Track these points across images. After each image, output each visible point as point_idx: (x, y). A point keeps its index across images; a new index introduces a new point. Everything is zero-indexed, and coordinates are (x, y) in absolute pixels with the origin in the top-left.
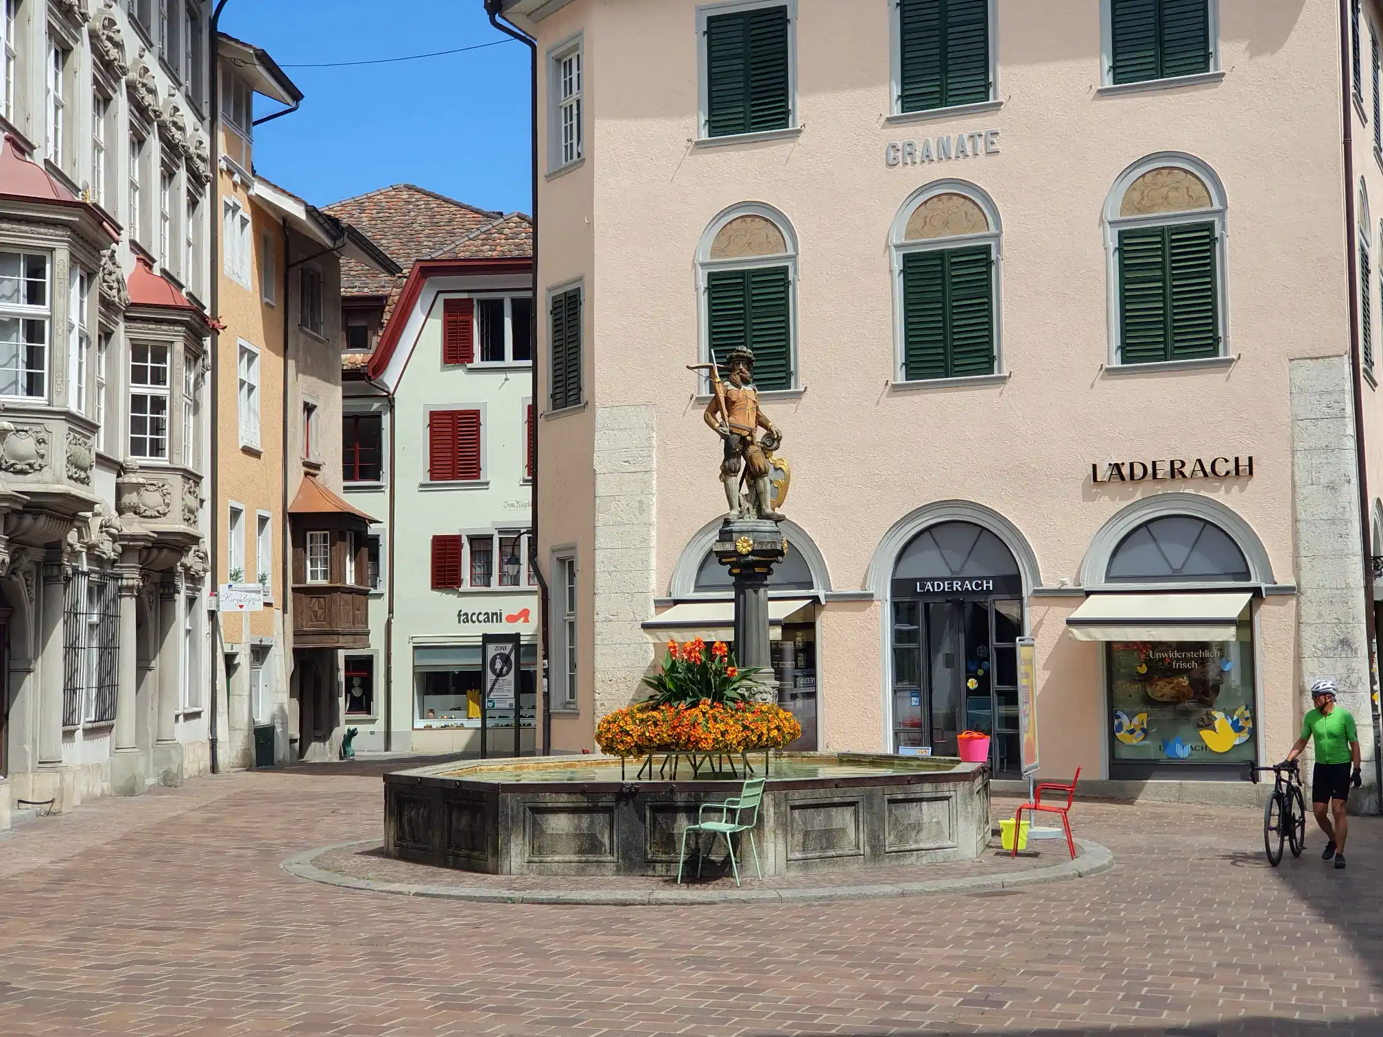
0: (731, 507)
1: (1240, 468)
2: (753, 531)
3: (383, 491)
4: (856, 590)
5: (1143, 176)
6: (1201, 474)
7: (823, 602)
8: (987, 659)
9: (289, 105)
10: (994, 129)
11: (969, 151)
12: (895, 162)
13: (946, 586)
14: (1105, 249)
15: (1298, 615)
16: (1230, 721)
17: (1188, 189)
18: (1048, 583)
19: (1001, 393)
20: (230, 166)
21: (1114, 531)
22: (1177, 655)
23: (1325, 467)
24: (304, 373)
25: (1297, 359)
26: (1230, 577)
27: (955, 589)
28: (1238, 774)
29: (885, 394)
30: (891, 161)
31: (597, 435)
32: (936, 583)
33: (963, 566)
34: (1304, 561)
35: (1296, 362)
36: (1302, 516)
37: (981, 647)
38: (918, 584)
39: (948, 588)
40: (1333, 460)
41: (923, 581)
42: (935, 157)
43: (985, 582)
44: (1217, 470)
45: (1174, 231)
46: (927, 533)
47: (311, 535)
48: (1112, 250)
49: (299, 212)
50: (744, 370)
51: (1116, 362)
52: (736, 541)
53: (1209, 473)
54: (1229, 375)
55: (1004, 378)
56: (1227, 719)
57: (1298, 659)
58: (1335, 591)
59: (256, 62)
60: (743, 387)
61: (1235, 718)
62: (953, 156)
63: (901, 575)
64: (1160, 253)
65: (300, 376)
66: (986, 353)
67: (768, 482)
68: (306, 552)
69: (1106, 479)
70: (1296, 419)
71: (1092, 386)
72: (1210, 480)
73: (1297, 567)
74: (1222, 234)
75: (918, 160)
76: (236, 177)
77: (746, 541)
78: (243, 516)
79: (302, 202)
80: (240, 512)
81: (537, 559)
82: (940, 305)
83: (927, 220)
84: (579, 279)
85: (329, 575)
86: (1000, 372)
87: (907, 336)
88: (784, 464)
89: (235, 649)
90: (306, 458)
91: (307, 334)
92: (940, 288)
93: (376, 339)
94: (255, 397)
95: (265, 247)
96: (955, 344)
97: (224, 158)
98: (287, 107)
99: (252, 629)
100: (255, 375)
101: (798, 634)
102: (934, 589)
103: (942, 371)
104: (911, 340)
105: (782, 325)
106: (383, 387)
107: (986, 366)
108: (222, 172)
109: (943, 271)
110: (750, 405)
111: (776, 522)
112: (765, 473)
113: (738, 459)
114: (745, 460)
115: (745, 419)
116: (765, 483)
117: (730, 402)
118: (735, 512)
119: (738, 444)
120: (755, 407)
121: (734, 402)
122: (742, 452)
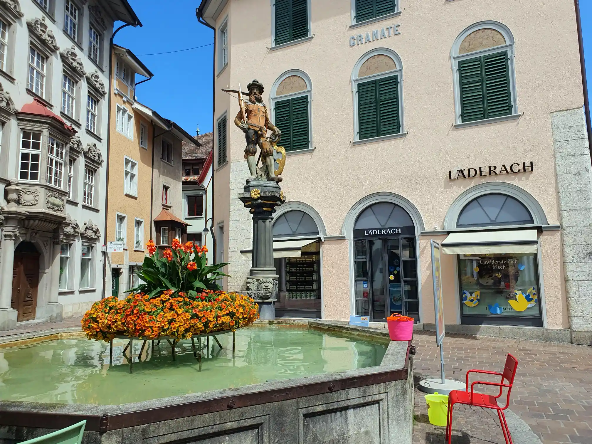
0: (252, 174)
1: (526, 168)
2: (261, 186)
3: (203, 219)
4: (337, 235)
5: (470, 35)
6: (505, 172)
7: (323, 241)
8: (399, 266)
9: (148, 77)
10: (397, 24)
11: (386, 35)
12: (354, 44)
13: (379, 232)
14: (452, 70)
15: (562, 241)
16: (525, 296)
17: (493, 37)
18: (428, 229)
19: (404, 141)
20: (119, 93)
21: (460, 203)
22: (494, 262)
23: (574, 165)
25: (555, 112)
26: (522, 222)
27: (383, 233)
28: (530, 323)
29: (350, 147)
30: (352, 44)
31: (231, 174)
32: (374, 231)
33: (386, 223)
34: (564, 213)
35: (554, 113)
36: (561, 189)
37: (395, 260)
38: (365, 231)
40: (579, 160)
41: (368, 230)
42: (371, 40)
43: (397, 230)
44: (513, 170)
45: (486, 58)
46: (369, 209)
47: (163, 229)
48: (455, 70)
50: (257, 93)
51: (459, 122)
52: (251, 192)
53: (509, 171)
54: (518, 123)
55: (405, 134)
56: (523, 295)
57: (564, 264)
58: (583, 228)
59: (127, 54)
60: (257, 103)
61: (527, 294)
62: (379, 38)
63: (358, 227)
64: (479, 69)
65: (161, 176)
66: (396, 124)
67: (273, 161)
68: (160, 234)
69: (456, 178)
70: (555, 141)
71: (448, 135)
72: (510, 175)
73: (560, 217)
74: (511, 56)
75: (364, 42)
76: (124, 99)
77: (257, 191)
78: (126, 219)
79: (151, 110)
80: (124, 218)
81: (213, 228)
82: (375, 104)
83: (368, 67)
84: (226, 112)
85: (168, 242)
86: (403, 132)
87: (360, 120)
88: (283, 150)
89: (119, 267)
90: (164, 203)
91: (165, 162)
92: (374, 97)
93: (201, 172)
94: (135, 179)
95: (142, 128)
96: (381, 121)
97: (116, 89)
98: (147, 79)
99: (131, 260)
100: (135, 171)
101: (314, 255)
102: (373, 233)
103: (376, 134)
104: (361, 121)
105: (305, 121)
106: (203, 187)
107: (397, 129)
108: (115, 94)
109: (376, 89)
110: (261, 114)
111: (277, 182)
112: (270, 154)
113: (255, 146)
114: (259, 146)
115: (257, 121)
116: (271, 160)
117: (248, 112)
118: (253, 177)
119: (254, 136)
120: (264, 115)
121: (251, 111)
122: (257, 141)
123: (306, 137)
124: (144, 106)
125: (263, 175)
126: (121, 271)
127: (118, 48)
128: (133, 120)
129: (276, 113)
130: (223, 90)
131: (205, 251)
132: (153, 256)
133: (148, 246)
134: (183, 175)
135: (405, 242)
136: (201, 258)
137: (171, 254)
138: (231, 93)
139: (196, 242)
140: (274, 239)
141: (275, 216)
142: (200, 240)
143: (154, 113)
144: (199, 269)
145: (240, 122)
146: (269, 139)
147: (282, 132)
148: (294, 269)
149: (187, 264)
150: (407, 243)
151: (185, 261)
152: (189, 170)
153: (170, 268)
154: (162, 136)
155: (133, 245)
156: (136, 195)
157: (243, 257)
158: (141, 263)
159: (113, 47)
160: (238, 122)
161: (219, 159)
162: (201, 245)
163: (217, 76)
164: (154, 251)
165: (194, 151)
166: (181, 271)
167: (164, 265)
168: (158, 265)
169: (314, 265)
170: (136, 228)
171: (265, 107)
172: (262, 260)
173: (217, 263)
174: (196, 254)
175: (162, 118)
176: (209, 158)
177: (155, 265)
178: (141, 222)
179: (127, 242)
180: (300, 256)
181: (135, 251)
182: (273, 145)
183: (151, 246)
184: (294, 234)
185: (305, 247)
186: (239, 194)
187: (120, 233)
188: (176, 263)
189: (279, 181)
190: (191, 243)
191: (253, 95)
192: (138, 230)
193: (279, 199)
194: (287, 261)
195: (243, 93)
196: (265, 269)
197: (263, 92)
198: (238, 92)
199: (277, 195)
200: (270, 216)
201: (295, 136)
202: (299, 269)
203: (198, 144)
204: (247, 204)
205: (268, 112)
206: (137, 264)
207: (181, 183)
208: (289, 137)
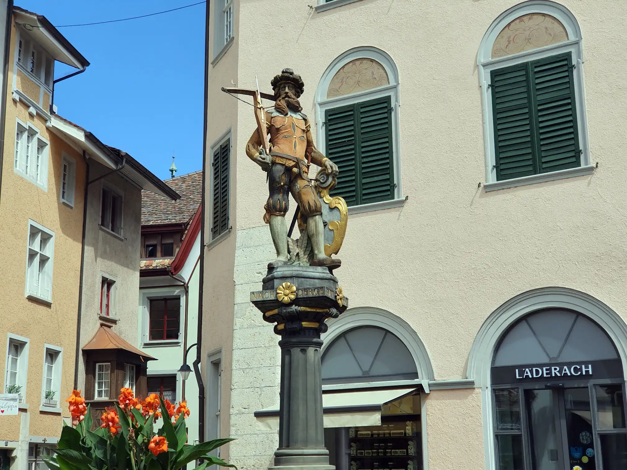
0: (278, 253)
2: (298, 277)
3: (180, 346)
4: (457, 378)
7: (427, 391)
8: (591, 445)
9: (79, 68)
13: (545, 372)
19: (589, 184)
20: (22, 98)
24: (102, 257)
27: (553, 375)
29: (478, 195)
31: (238, 253)
32: (534, 369)
33: (560, 352)
37: (584, 434)
38: (517, 370)
39: (547, 374)
41: (522, 368)
43: (583, 366)
46: (523, 323)
47: (100, 366)
49: (80, 136)
50: (290, 94)
52: (277, 288)
55: (592, 169)
59: (39, 25)
60: (289, 113)
63: (502, 362)
65: (99, 259)
66: (573, 148)
67: (321, 226)
68: (95, 377)
76: (32, 110)
77: (289, 288)
78: (27, 346)
79: (83, 130)
80: (23, 344)
81: (199, 365)
82: (526, 110)
83: (511, 39)
84: (229, 132)
85: (109, 393)
86: (586, 164)
87: (497, 141)
88: (342, 204)
89: (10, 445)
90: (104, 315)
91: (108, 233)
92: (525, 95)
93: (178, 250)
94: (49, 265)
95: (65, 166)
96: (542, 143)
97: (17, 92)
98: (78, 70)
99: (33, 431)
100: (49, 251)
101: (408, 423)
102: (532, 375)
103: (531, 168)
104: (500, 144)
105: (387, 145)
106: (181, 279)
107: (573, 160)
108: (14, 101)
109: (527, 80)
110: (299, 133)
111: (331, 270)
112: (317, 211)
113: (285, 196)
114: (294, 198)
115: (291, 149)
116: (317, 223)
117: (273, 129)
118: (282, 258)
119: (283, 177)
120: (305, 136)
121: (278, 130)
122: (290, 188)
123: (387, 177)
124: (70, 123)
125: (301, 254)
126: (13, 455)
127: (23, 13)
128: (47, 150)
129: (327, 131)
130: (223, 90)
131: (183, 412)
132: (80, 423)
133: (70, 403)
134: (141, 257)
135: (603, 394)
136: (176, 428)
137: (117, 419)
138: (240, 96)
139: (165, 393)
140: (325, 387)
141: (326, 338)
142: (174, 390)
143: (89, 136)
144: (173, 450)
145: (257, 150)
146: (313, 181)
147: (339, 167)
148: (367, 453)
149: (149, 442)
150: (606, 395)
151: (143, 435)
152: (155, 246)
153: (113, 448)
154: (102, 180)
155: (39, 401)
156: (48, 298)
157: (260, 425)
158: (55, 439)
159: (14, 13)
160: (253, 150)
161: (215, 223)
162: (174, 400)
163: (212, 63)
164: (82, 413)
165: (164, 209)
166: (136, 456)
167: (102, 442)
168: (90, 442)
169: (410, 443)
170: (45, 366)
171: (305, 120)
172: (299, 433)
173: (207, 440)
174: (167, 418)
175: (105, 146)
176: (194, 223)
177: (84, 443)
178: (57, 353)
179: (29, 395)
180: (379, 423)
181: (42, 412)
182: (322, 195)
183: (76, 404)
184: (366, 377)
185: (389, 405)
186: (253, 293)
187: (14, 375)
188: (127, 438)
189: (334, 265)
190: (156, 398)
191: (283, 98)
192: (50, 369)
193: (334, 303)
194: (352, 434)
195: (263, 96)
196: (306, 451)
197: (302, 92)
198: (252, 93)
199: (330, 295)
200: (315, 340)
201: (365, 175)
202: (378, 453)
203: (173, 195)
204: (268, 314)
205: (312, 130)
206: (45, 440)
207: (138, 274)
208: (353, 178)
